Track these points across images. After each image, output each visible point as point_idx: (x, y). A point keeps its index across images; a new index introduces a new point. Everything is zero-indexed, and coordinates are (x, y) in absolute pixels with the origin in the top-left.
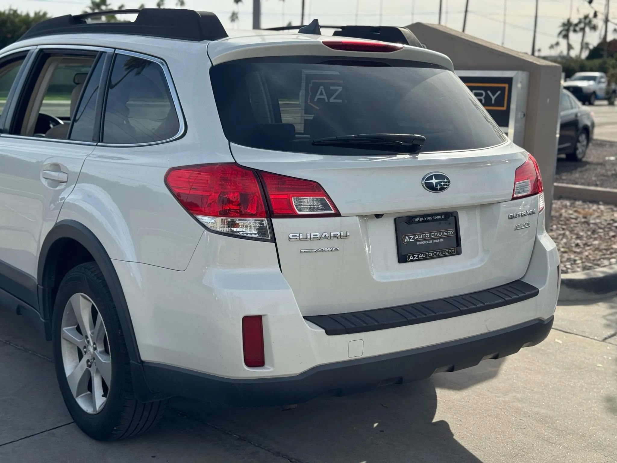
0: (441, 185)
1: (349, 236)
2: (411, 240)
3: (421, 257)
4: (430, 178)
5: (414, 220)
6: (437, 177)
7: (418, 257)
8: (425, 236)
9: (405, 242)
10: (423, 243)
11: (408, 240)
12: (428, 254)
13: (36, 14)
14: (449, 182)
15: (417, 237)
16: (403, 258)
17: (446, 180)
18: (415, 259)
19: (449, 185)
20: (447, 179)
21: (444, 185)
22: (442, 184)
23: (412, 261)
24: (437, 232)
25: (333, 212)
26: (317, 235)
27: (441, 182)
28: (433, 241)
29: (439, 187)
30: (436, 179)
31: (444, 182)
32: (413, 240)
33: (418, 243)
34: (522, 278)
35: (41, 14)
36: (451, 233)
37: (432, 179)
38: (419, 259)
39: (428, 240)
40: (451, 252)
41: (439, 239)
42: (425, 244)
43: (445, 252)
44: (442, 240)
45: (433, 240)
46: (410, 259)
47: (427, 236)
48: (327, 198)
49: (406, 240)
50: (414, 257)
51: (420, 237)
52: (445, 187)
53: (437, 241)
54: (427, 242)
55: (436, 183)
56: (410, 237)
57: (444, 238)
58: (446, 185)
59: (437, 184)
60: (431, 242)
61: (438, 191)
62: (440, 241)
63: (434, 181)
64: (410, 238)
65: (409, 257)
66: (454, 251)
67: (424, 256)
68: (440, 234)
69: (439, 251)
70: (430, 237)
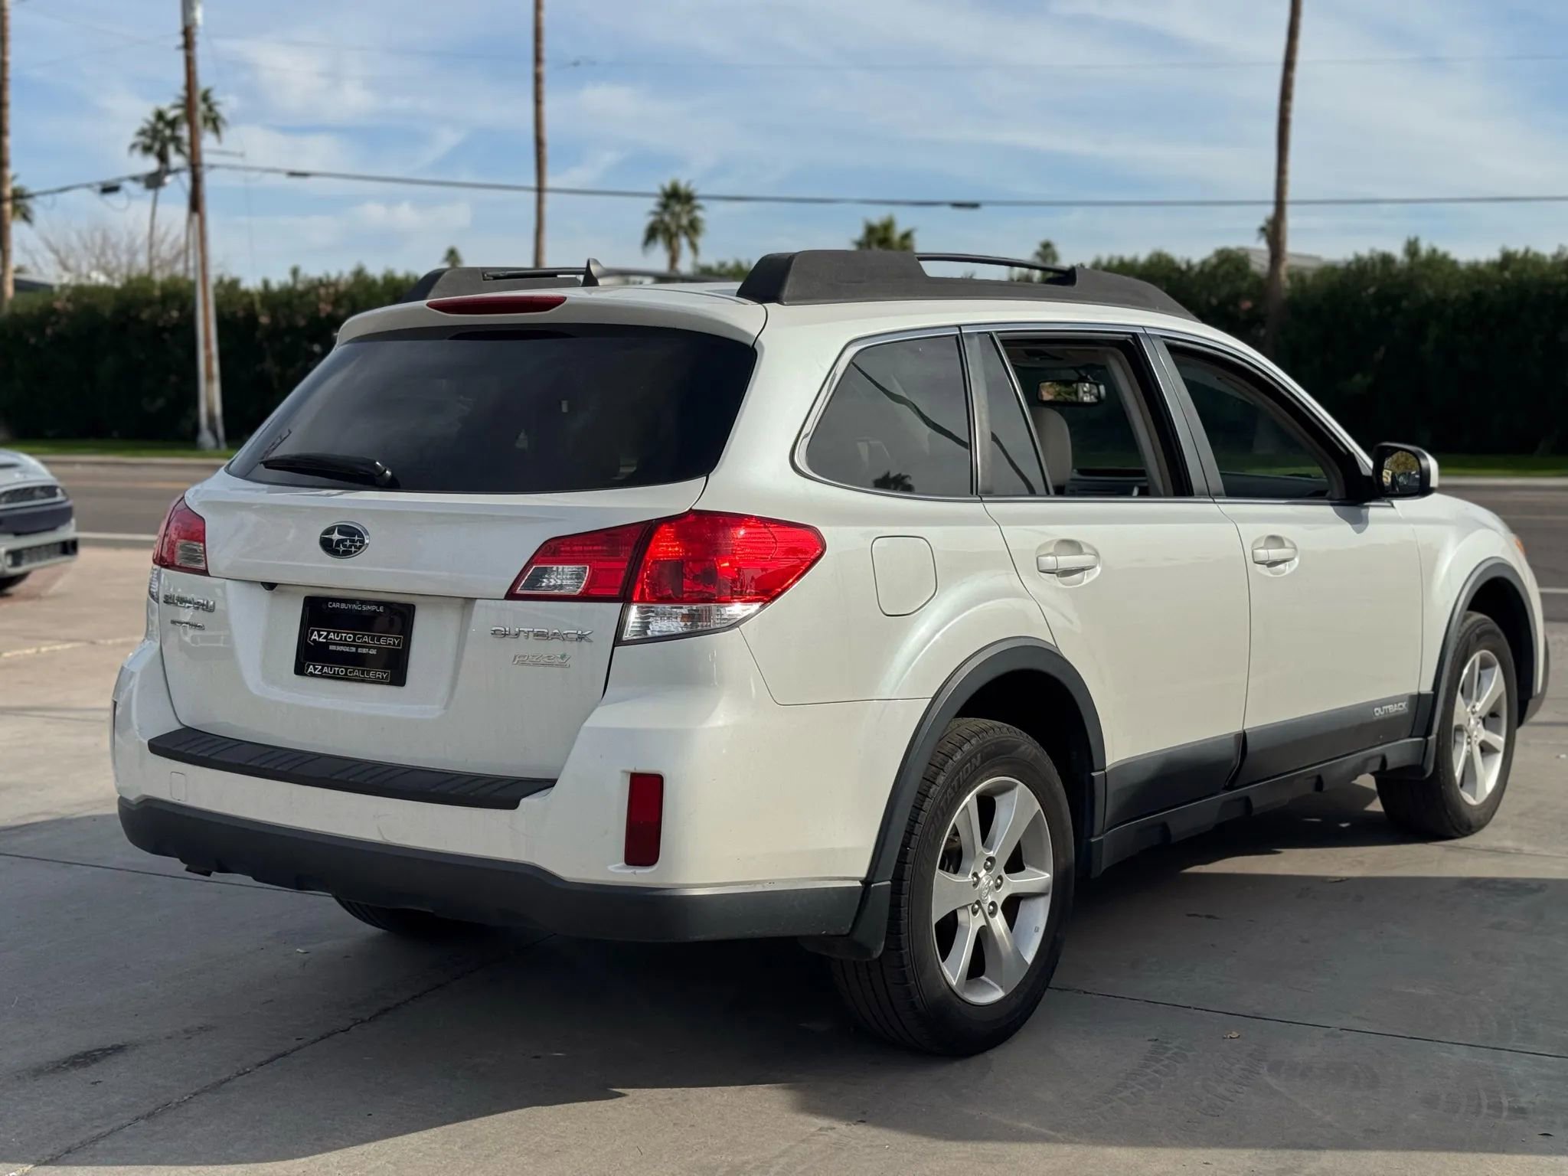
0: (345, 546)
1: (213, 609)
2: (321, 640)
3: (325, 672)
4: (331, 530)
5: (331, 605)
7: (321, 671)
8: (346, 637)
9: (312, 641)
10: (338, 648)
11: (317, 638)
12: (340, 671)
14: (362, 542)
15: (332, 636)
17: (356, 538)
18: (316, 672)
19: (360, 547)
21: (350, 546)
22: (348, 543)
23: (312, 675)
24: (368, 636)
25: (200, 566)
27: (346, 540)
28: (357, 650)
29: (342, 548)
30: (338, 534)
31: (353, 541)
32: (325, 640)
33: (332, 648)
36: (394, 642)
37: (333, 533)
38: (323, 676)
39: (351, 646)
40: (380, 676)
41: (370, 648)
42: (343, 651)
44: (373, 652)
45: (357, 647)
46: (309, 670)
47: (350, 637)
49: (313, 637)
50: (315, 669)
51: (338, 637)
52: (353, 549)
53: (365, 651)
54: (346, 649)
56: (322, 633)
57: (378, 649)
58: (355, 547)
59: (339, 542)
60: (353, 649)
61: (339, 555)
62: (370, 652)
63: (336, 537)
64: (320, 636)
65: (308, 667)
66: (387, 676)
67: (331, 671)
68: (373, 640)
69: (359, 670)
70: (354, 641)
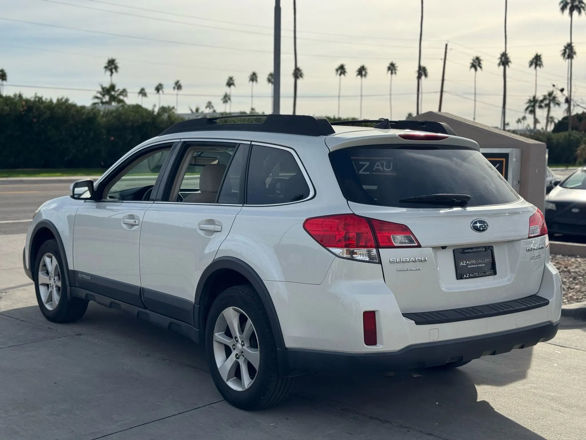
0: (482, 228)
1: (426, 260)
2: (464, 265)
3: (471, 276)
4: (476, 223)
5: (466, 251)
6: (480, 222)
7: (469, 276)
9: (460, 266)
10: (471, 266)
11: (462, 264)
12: (475, 274)
13: (58, 100)
14: (488, 225)
15: (468, 262)
16: (459, 276)
18: (467, 277)
19: (487, 227)
20: (487, 223)
22: (483, 226)
23: (466, 278)
24: (480, 260)
25: (416, 244)
26: (407, 259)
29: (481, 229)
30: (479, 223)
31: (485, 225)
32: (466, 265)
33: (469, 267)
34: (536, 293)
35: (64, 100)
36: (490, 260)
37: (477, 224)
38: (470, 278)
39: (475, 264)
40: (490, 273)
41: (482, 264)
43: (486, 273)
44: (484, 265)
45: (478, 264)
46: (464, 277)
47: (474, 262)
48: (412, 236)
50: (467, 276)
51: (470, 262)
52: (485, 228)
53: (481, 265)
54: (474, 266)
55: (480, 226)
56: (464, 262)
60: (477, 266)
61: (481, 231)
63: (478, 225)
64: (463, 263)
65: (463, 275)
66: (492, 273)
67: (473, 275)
68: (482, 261)
69: (482, 272)
70: (476, 262)
